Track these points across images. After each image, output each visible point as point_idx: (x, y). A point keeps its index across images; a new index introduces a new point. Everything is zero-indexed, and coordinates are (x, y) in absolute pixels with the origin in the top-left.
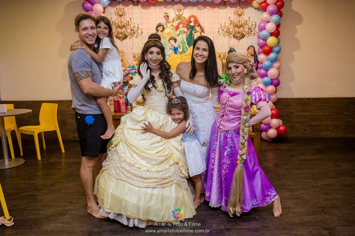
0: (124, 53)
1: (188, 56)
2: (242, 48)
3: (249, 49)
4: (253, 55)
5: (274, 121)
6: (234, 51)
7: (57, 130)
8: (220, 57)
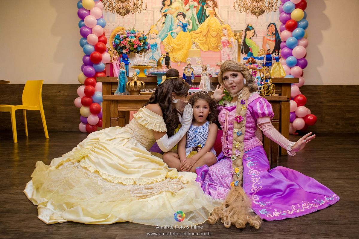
4: (275, 34)
5: (301, 109)
6: (252, 29)
7: (41, 110)
8: (235, 35)
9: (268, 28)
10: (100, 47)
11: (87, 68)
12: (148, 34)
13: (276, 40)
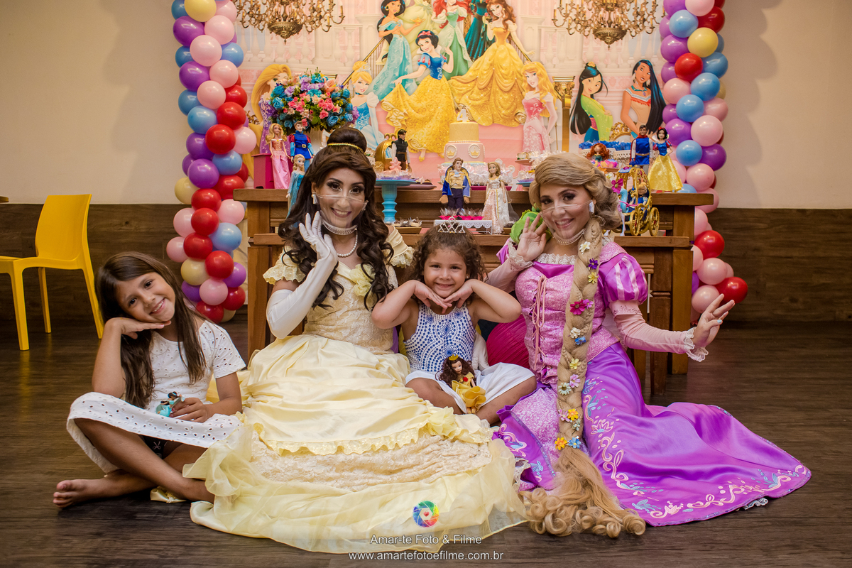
1: (469, 85)
2: (618, 67)
3: (639, 68)
5: (712, 264)
7: (86, 269)
9: (633, 73)
10: (230, 113)
11: (199, 165)
12: (348, 83)
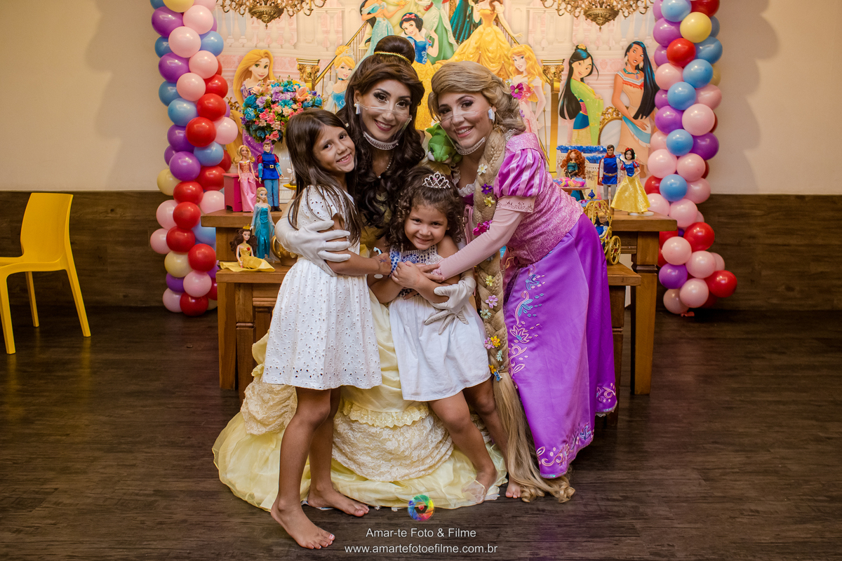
0: (274, 57)
2: (610, 49)
3: (631, 50)
4: (642, 70)
5: (701, 258)
6: (587, 58)
7: (69, 268)
8: (545, 71)
9: (626, 55)
10: (210, 105)
11: (180, 158)
12: (330, 68)
13: (645, 85)
